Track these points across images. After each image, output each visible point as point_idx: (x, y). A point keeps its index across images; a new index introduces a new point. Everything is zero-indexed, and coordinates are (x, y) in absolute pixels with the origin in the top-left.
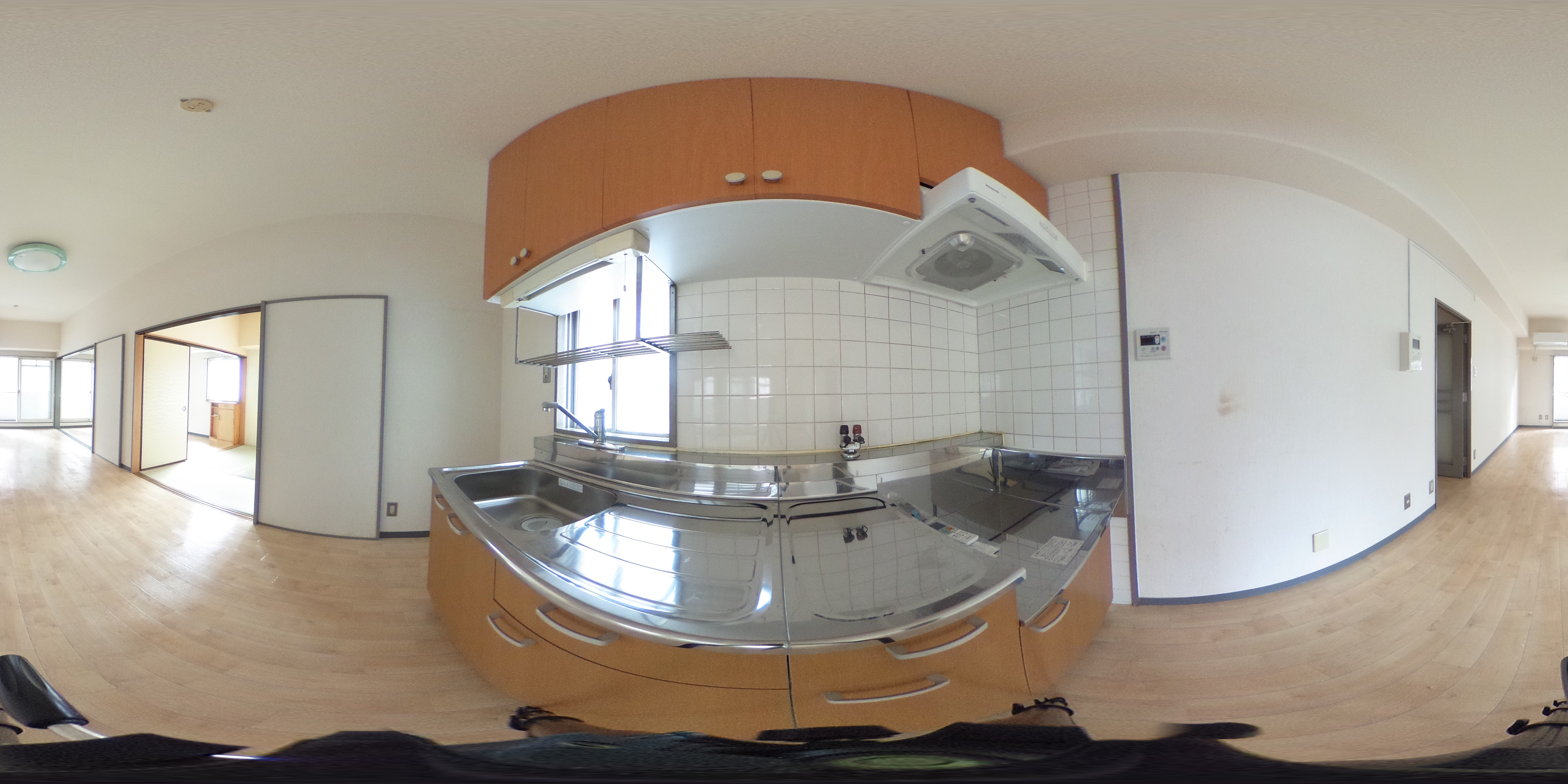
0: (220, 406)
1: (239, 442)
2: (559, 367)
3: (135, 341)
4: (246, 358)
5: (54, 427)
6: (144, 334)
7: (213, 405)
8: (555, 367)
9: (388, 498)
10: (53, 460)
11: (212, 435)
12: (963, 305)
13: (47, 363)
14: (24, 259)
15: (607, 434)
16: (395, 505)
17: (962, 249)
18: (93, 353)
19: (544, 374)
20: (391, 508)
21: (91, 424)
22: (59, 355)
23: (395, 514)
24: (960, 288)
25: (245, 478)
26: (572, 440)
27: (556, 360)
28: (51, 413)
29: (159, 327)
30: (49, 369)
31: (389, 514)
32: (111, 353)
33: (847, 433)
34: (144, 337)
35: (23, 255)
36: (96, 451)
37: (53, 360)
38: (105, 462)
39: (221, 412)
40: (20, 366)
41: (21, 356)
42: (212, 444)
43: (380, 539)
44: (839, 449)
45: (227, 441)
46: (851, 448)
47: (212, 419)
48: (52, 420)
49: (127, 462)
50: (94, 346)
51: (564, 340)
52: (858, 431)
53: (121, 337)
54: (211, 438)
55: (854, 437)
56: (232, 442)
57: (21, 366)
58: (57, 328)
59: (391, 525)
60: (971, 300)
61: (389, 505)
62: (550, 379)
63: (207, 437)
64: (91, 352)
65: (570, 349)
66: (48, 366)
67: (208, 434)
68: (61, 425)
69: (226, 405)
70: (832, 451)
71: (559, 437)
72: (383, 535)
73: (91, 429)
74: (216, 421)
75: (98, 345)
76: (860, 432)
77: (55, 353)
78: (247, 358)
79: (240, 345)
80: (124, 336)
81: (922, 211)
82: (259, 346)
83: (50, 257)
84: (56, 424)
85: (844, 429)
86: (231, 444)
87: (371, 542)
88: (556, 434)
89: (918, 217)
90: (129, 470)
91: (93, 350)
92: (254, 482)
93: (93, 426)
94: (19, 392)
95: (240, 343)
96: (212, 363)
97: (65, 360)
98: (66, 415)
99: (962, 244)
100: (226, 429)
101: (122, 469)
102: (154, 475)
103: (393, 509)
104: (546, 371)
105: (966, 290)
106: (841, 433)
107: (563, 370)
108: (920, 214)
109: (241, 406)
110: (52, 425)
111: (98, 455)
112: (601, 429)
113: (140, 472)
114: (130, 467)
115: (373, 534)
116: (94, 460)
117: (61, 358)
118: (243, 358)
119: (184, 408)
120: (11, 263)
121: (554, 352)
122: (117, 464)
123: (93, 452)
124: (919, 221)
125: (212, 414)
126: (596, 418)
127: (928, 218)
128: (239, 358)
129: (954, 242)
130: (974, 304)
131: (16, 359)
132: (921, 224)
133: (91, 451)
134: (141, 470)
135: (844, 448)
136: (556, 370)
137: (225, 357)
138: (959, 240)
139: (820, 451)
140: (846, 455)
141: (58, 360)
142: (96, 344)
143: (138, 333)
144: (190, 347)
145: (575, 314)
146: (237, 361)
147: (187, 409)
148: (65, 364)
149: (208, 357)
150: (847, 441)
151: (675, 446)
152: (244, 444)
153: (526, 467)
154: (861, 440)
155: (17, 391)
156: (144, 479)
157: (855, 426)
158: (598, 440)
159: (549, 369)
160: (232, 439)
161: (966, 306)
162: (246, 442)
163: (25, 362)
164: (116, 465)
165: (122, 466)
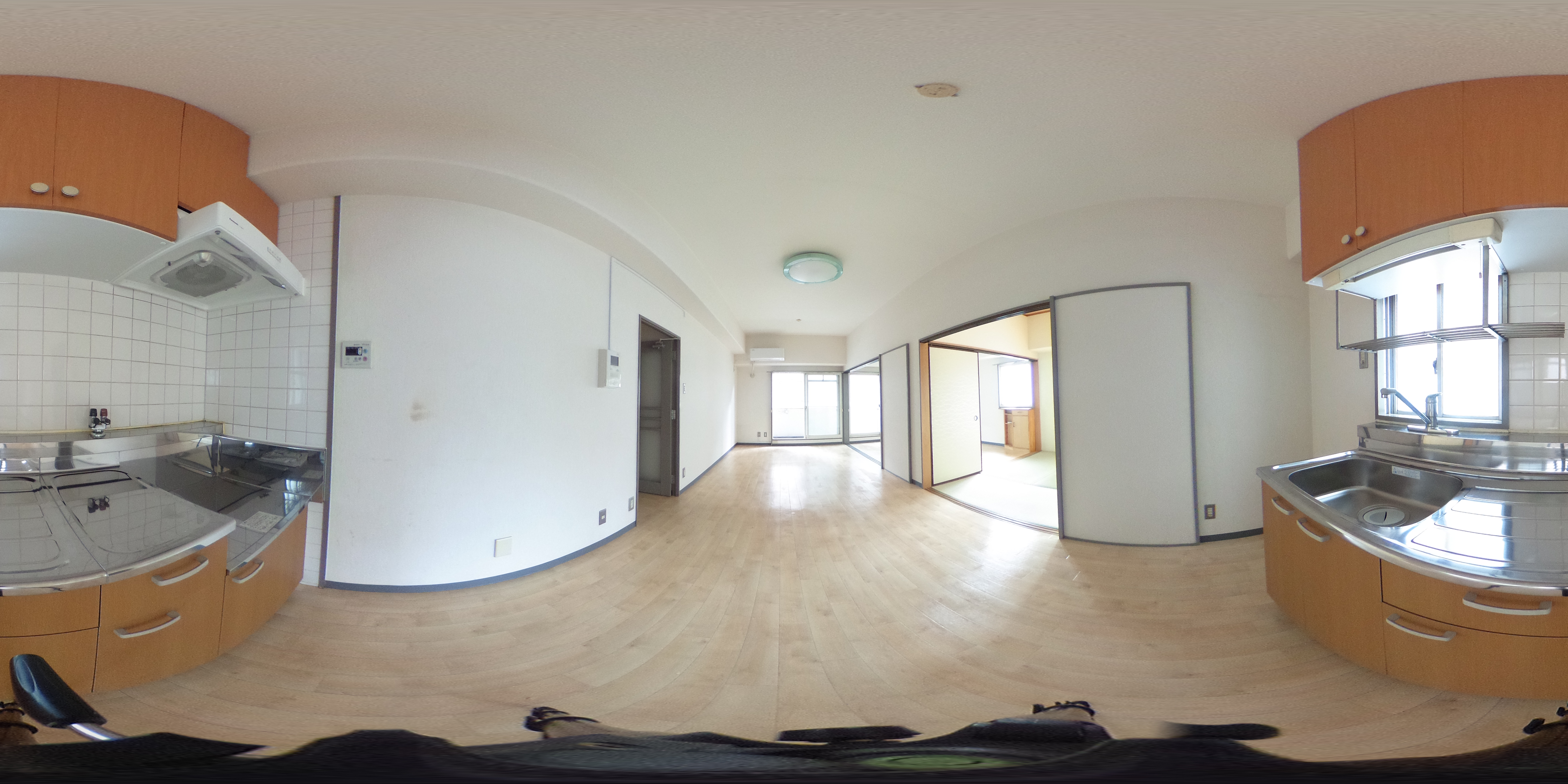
0: (1014, 413)
1: (1036, 449)
2: (1379, 352)
3: (919, 350)
4: (1037, 361)
5: (843, 443)
6: (928, 342)
7: (1006, 412)
8: (1375, 352)
9: (1204, 501)
10: (843, 478)
11: (1008, 442)
12: (195, 308)
13: (834, 377)
14: (802, 272)
15: (1438, 419)
16: (1213, 506)
17: (202, 265)
18: (878, 366)
19: (1360, 360)
20: (1209, 511)
21: (879, 438)
22: (846, 369)
23: (1214, 517)
24: (195, 294)
25: (1045, 487)
26: (1397, 426)
27: (1376, 345)
28: (840, 428)
29: (943, 333)
30: (836, 384)
31: (1207, 517)
32: (896, 363)
33: (96, 415)
34: (929, 345)
35: (799, 266)
36: (885, 467)
37: (840, 374)
38: (895, 479)
39: (1015, 419)
40: (806, 382)
41: (807, 371)
42: (1008, 453)
43: (1201, 543)
44: (88, 430)
45: (1024, 449)
46: (99, 428)
47: (1006, 427)
48: (841, 436)
49: (918, 478)
50: (879, 358)
51: (1382, 325)
52: (104, 414)
53: (905, 347)
54: (1006, 447)
55: (102, 418)
56: (1028, 449)
57: (808, 381)
58: (842, 341)
59: (1210, 528)
60: (203, 304)
61: (1207, 507)
62: (1367, 364)
63: (1002, 445)
64: (876, 364)
65: (1389, 336)
66: (835, 381)
67: (1003, 442)
68: (851, 440)
69: (1020, 412)
70: (81, 431)
71: (1383, 424)
72: (1203, 540)
73: (879, 444)
74: (1010, 429)
75: (883, 357)
76: (107, 415)
77: (842, 367)
78: (1039, 361)
79: (1029, 348)
80: (908, 346)
81: (177, 236)
82: (1051, 347)
83: (826, 267)
84: (845, 439)
85: (93, 412)
86: (1028, 452)
87: (1190, 548)
88: (1378, 421)
89: (173, 239)
90: (920, 485)
91: (878, 362)
92: (1055, 491)
93: (882, 441)
94: (806, 408)
95: (1030, 346)
96: (1003, 369)
97: (852, 374)
98: (855, 429)
99: (203, 261)
100: (1021, 435)
101: (912, 485)
102: (946, 490)
103: (1210, 512)
104: (1363, 356)
105: (200, 296)
106: (91, 415)
107: (1382, 354)
108: (174, 238)
109: (1035, 410)
110: (841, 440)
111: (887, 471)
112: (1433, 413)
113: (932, 488)
114: (921, 482)
115: (1192, 539)
116: (884, 477)
117: (847, 372)
118: (1034, 361)
119: (976, 418)
120: (788, 275)
121: (1373, 338)
122: (908, 479)
123: (883, 468)
124: (173, 243)
125: (1006, 421)
126: (1427, 402)
127: (181, 242)
128: (1030, 362)
129: (195, 258)
130: (206, 308)
131: (801, 375)
132: (174, 245)
133: (880, 467)
134: (933, 485)
135: (93, 428)
136: (1376, 355)
137: (1016, 362)
138: (200, 257)
139: (69, 431)
140: (94, 434)
141: (845, 374)
142: (880, 355)
143: (922, 341)
144: (978, 353)
145: (1392, 300)
146: (1028, 365)
147: (979, 418)
148: (852, 378)
149: (998, 363)
150: (97, 422)
151: (1507, 428)
152: (1041, 451)
153: (1355, 458)
154: (108, 421)
155: (804, 408)
156: (935, 494)
157: (102, 410)
158: (1430, 425)
159: (1366, 354)
160: (1028, 446)
161: (198, 309)
162: (1043, 448)
163: (811, 377)
164: (907, 481)
165: (912, 482)
